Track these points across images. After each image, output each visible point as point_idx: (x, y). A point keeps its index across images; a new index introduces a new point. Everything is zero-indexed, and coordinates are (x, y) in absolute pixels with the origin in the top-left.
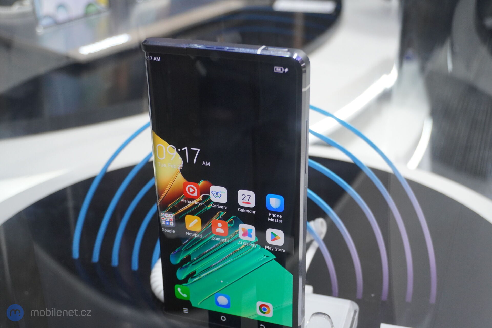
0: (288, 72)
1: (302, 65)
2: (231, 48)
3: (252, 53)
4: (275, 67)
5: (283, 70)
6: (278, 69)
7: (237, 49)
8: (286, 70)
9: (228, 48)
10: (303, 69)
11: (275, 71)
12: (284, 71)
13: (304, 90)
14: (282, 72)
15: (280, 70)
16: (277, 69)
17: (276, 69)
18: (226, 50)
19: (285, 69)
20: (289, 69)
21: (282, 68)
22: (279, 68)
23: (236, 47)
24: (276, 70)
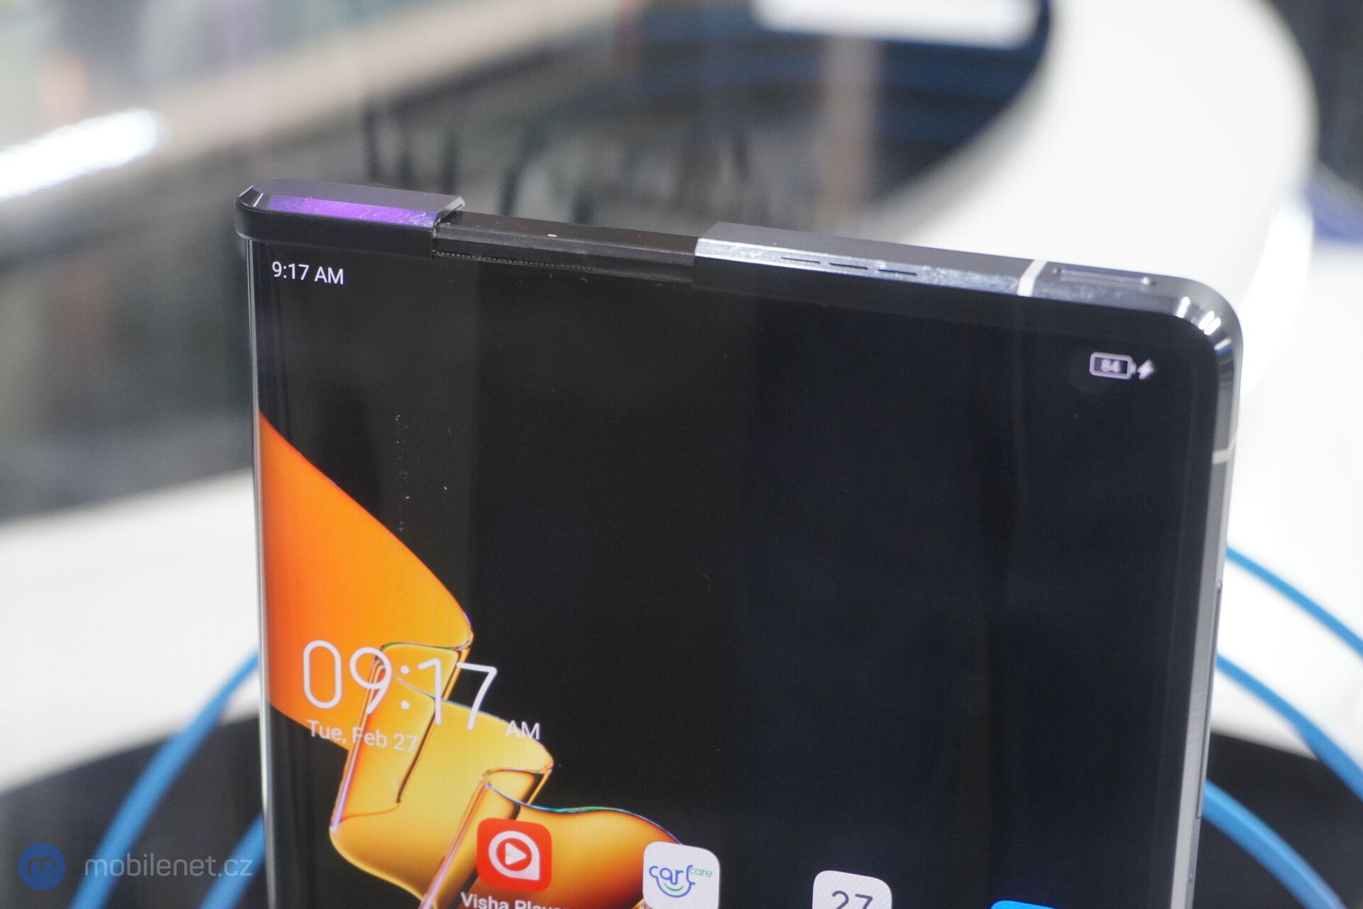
0: (1151, 378)
1: (1219, 347)
2: (897, 266)
3: (995, 290)
4: (1094, 356)
5: (1132, 368)
6: (1108, 366)
7: (928, 273)
8: (1146, 370)
9: (883, 265)
10: (1221, 363)
11: (1093, 371)
12: (1137, 375)
13: (1218, 457)
14: (1127, 377)
15: (1116, 367)
16: (1106, 365)
17: (1099, 361)
18: (877, 274)
19: (1139, 363)
20: (1156, 365)
21: (1128, 359)
22: (1112, 361)
23: (922, 264)
24: (1098, 367)
